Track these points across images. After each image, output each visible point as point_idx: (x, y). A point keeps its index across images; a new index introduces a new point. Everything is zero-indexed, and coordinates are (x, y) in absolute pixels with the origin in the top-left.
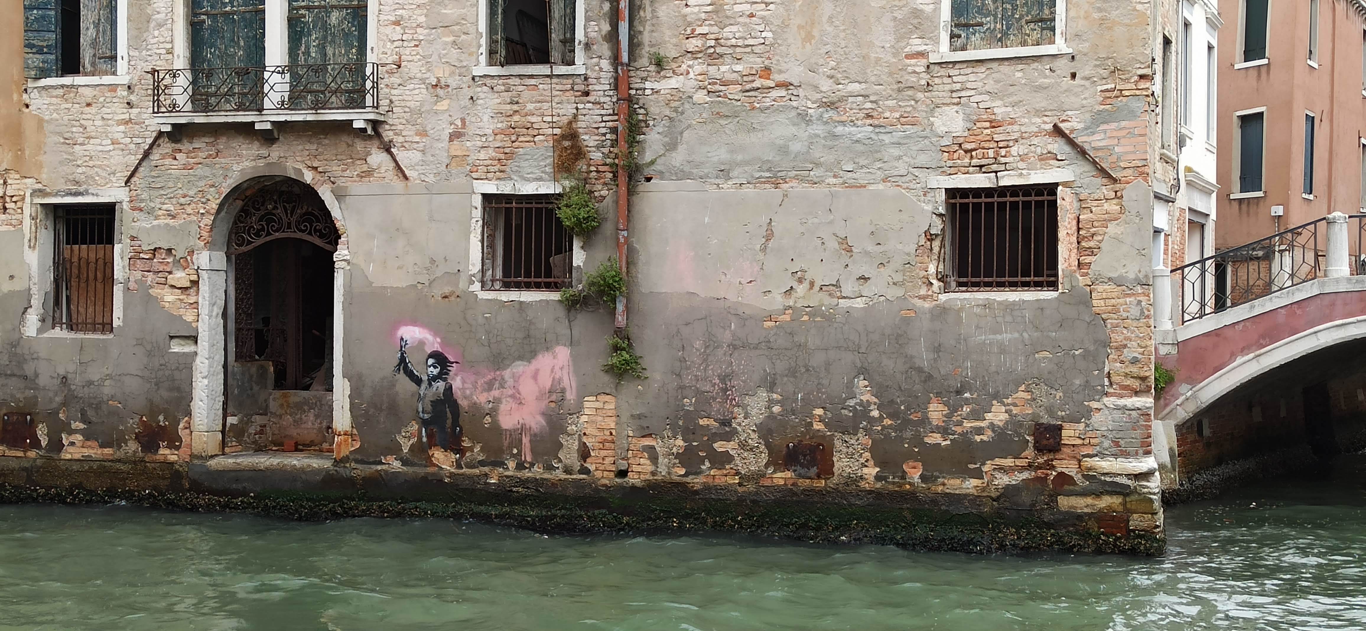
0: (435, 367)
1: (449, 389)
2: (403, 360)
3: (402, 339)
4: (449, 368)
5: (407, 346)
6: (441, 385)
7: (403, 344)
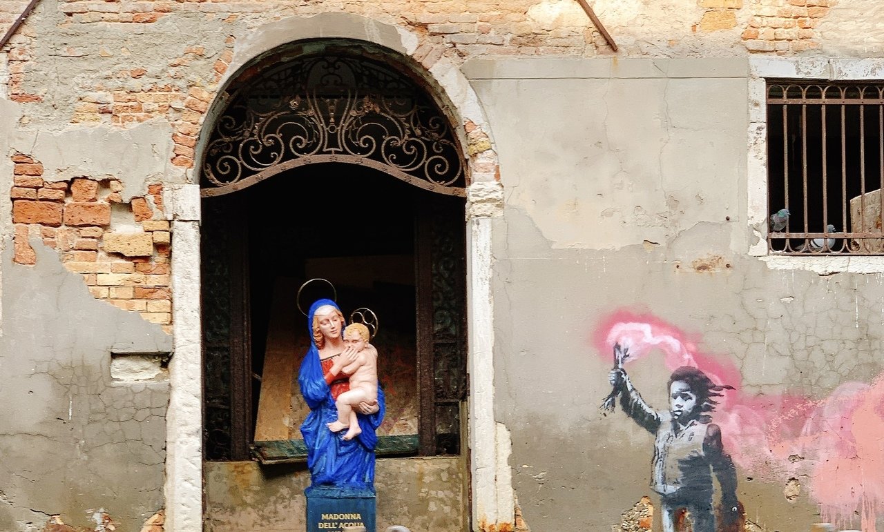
0: (685, 397)
1: (715, 437)
2: (620, 386)
3: (617, 347)
4: (713, 399)
6: (699, 431)
7: (620, 356)
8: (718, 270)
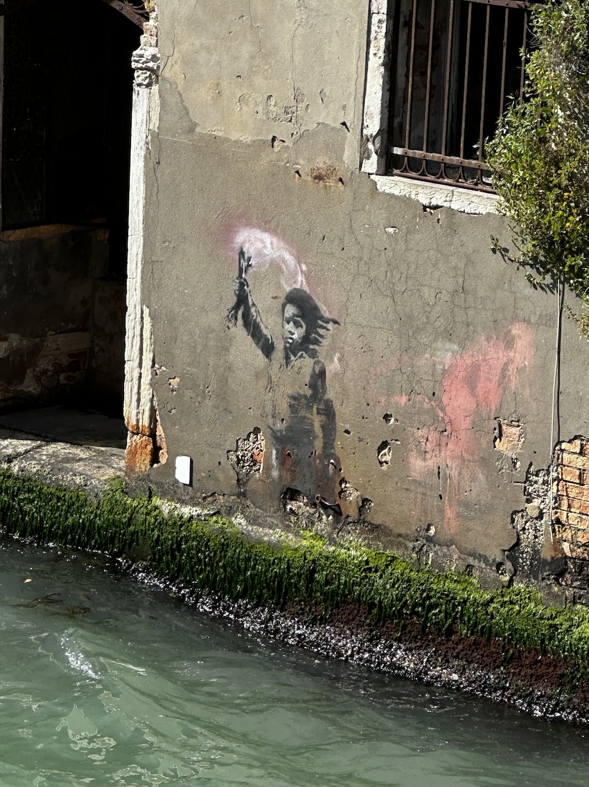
1: (320, 376)
3: (242, 253)
4: (321, 331)
5: (251, 270)
7: (244, 264)
8: (331, 183)
